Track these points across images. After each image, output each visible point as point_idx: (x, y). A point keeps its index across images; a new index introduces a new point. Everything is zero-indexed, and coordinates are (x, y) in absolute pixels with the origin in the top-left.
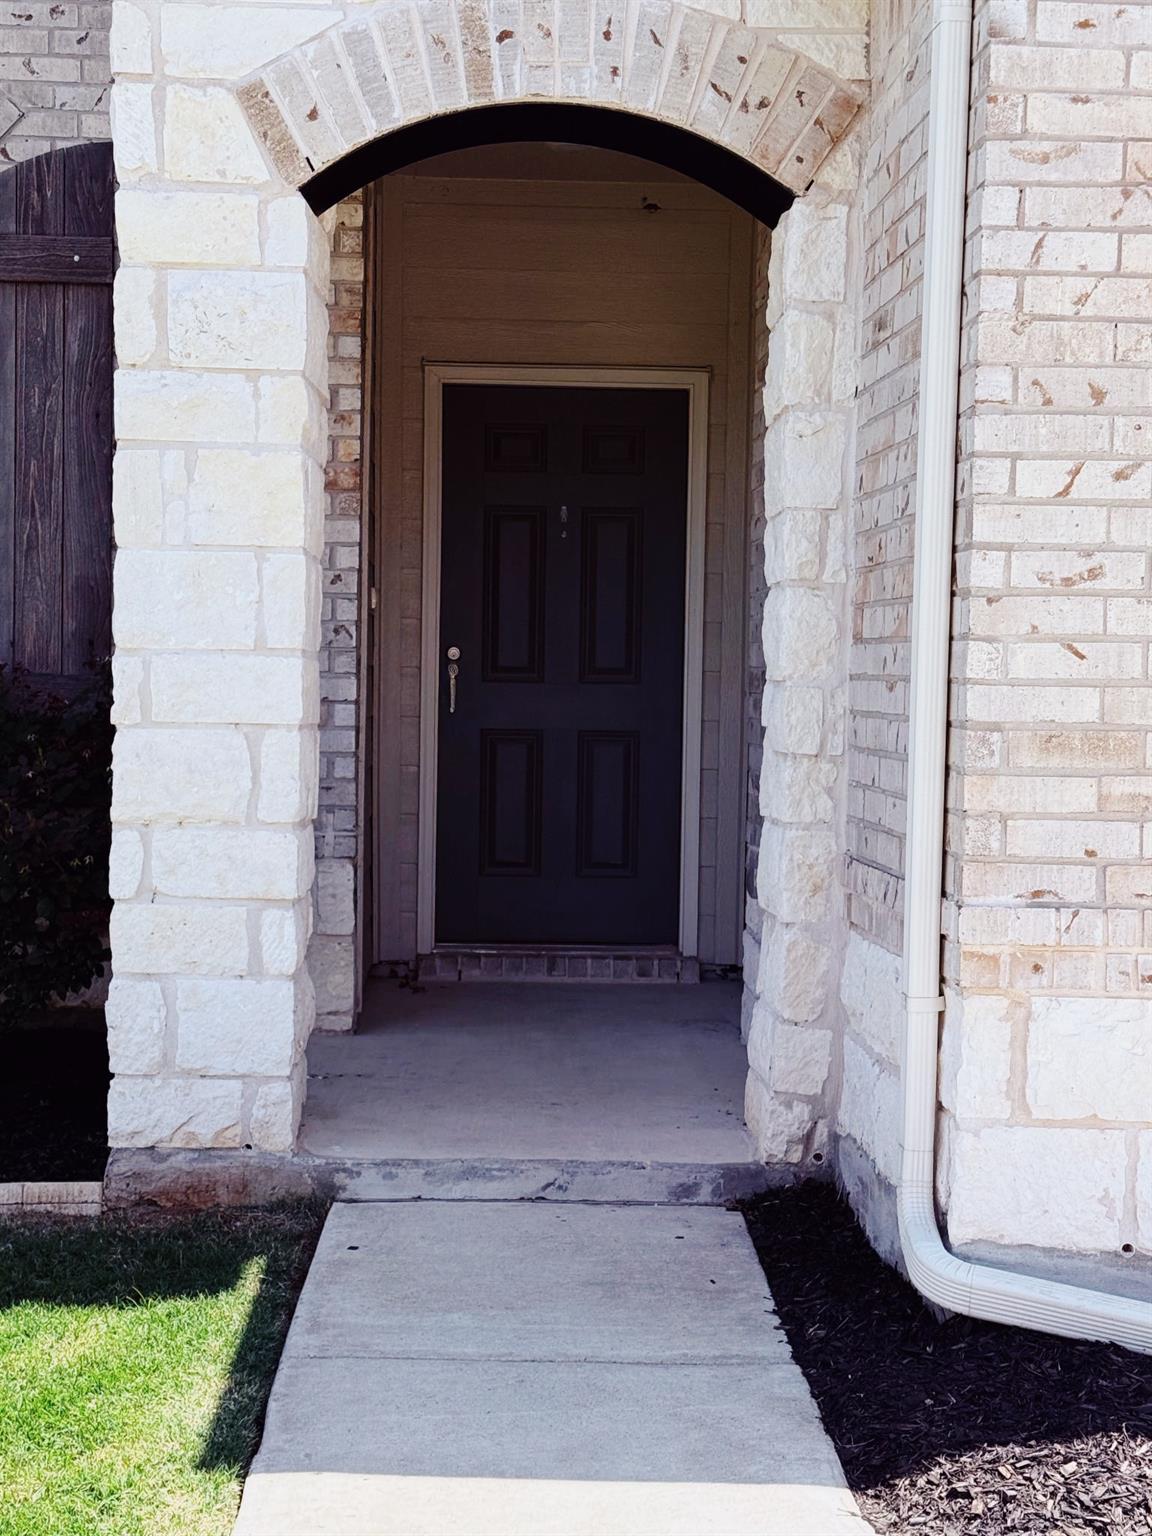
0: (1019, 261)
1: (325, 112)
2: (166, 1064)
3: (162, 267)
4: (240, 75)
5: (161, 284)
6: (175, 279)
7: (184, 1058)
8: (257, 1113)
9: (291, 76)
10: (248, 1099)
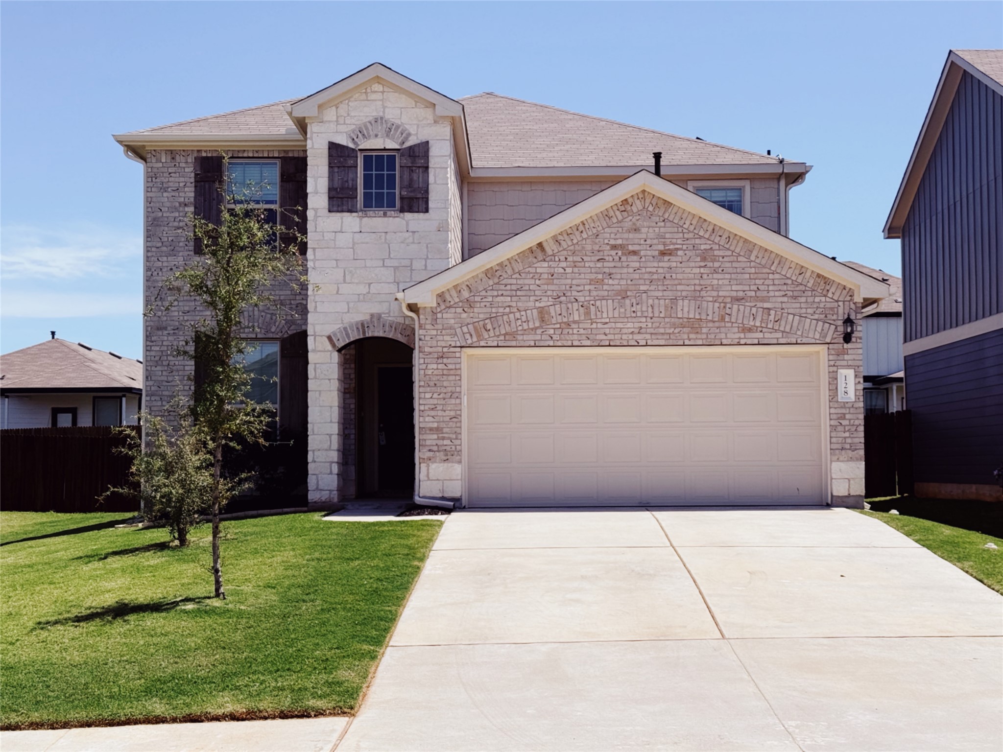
0: (424, 368)
1: (341, 340)
2: (317, 489)
3: (315, 364)
4: (327, 334)
5: (315, 366)
6: (317, 365)
7: (320, 487)
8: (332, 496)
9: (335, 334)
10: (330, 494)
